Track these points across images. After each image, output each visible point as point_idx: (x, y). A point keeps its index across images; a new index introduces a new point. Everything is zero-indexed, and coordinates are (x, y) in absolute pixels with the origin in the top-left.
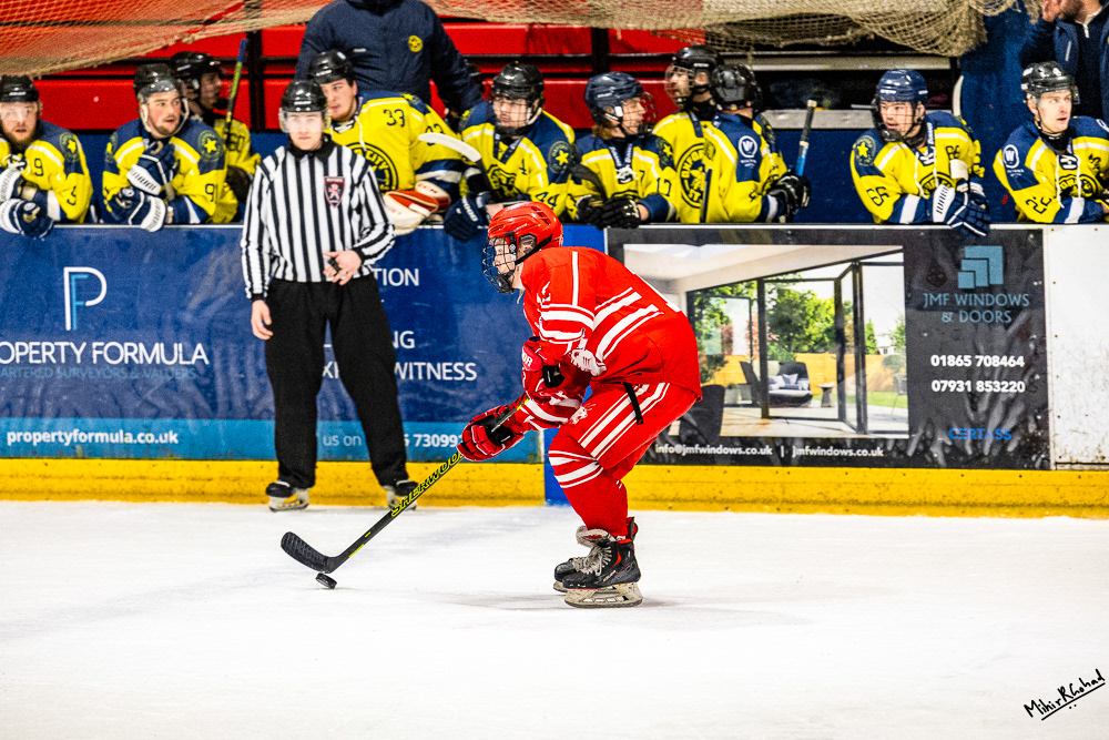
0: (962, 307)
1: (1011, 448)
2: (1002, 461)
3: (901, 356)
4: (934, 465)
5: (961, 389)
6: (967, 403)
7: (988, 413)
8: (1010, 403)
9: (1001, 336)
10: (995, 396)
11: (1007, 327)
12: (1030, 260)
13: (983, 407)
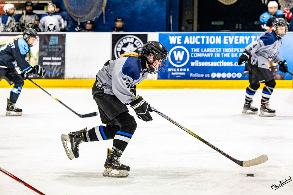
0: (49, 48)
1: (58, 75)
2: (56, 78)
3: (37, 58)
4: (43, 78)
5: (48, 64)
6: (49, 67)
7: (54, 69)
8: (58, 66)
9: (57, 54)
10: (55, 66)
11: (58, 52)
12: (64, 39)
13: (53, 67)
